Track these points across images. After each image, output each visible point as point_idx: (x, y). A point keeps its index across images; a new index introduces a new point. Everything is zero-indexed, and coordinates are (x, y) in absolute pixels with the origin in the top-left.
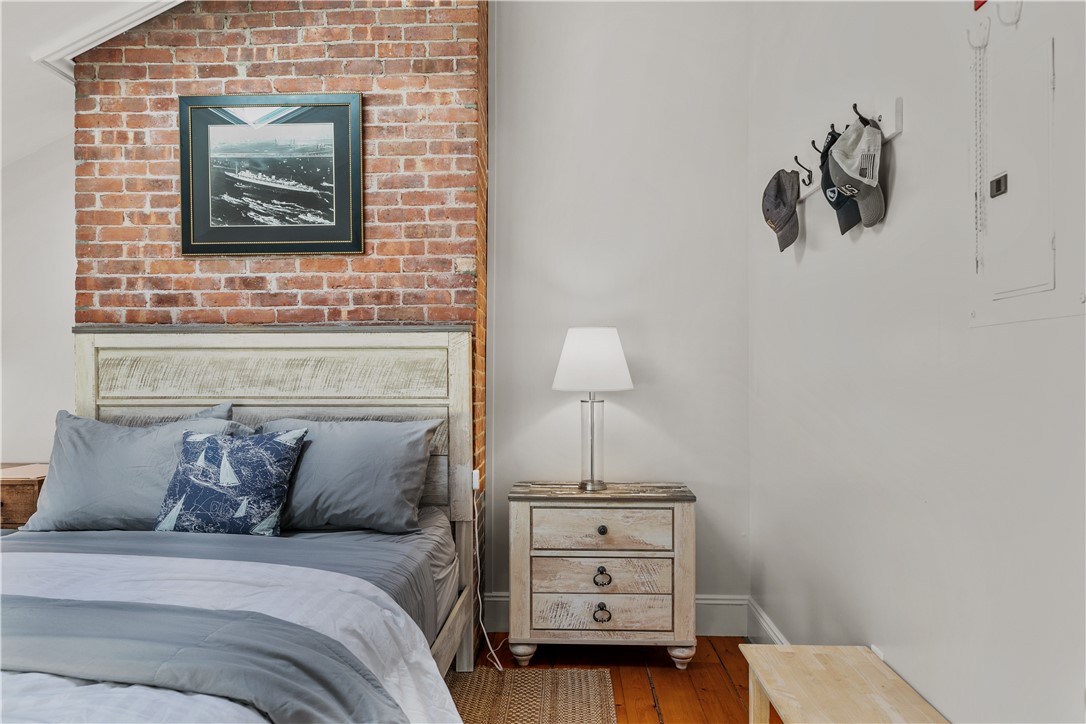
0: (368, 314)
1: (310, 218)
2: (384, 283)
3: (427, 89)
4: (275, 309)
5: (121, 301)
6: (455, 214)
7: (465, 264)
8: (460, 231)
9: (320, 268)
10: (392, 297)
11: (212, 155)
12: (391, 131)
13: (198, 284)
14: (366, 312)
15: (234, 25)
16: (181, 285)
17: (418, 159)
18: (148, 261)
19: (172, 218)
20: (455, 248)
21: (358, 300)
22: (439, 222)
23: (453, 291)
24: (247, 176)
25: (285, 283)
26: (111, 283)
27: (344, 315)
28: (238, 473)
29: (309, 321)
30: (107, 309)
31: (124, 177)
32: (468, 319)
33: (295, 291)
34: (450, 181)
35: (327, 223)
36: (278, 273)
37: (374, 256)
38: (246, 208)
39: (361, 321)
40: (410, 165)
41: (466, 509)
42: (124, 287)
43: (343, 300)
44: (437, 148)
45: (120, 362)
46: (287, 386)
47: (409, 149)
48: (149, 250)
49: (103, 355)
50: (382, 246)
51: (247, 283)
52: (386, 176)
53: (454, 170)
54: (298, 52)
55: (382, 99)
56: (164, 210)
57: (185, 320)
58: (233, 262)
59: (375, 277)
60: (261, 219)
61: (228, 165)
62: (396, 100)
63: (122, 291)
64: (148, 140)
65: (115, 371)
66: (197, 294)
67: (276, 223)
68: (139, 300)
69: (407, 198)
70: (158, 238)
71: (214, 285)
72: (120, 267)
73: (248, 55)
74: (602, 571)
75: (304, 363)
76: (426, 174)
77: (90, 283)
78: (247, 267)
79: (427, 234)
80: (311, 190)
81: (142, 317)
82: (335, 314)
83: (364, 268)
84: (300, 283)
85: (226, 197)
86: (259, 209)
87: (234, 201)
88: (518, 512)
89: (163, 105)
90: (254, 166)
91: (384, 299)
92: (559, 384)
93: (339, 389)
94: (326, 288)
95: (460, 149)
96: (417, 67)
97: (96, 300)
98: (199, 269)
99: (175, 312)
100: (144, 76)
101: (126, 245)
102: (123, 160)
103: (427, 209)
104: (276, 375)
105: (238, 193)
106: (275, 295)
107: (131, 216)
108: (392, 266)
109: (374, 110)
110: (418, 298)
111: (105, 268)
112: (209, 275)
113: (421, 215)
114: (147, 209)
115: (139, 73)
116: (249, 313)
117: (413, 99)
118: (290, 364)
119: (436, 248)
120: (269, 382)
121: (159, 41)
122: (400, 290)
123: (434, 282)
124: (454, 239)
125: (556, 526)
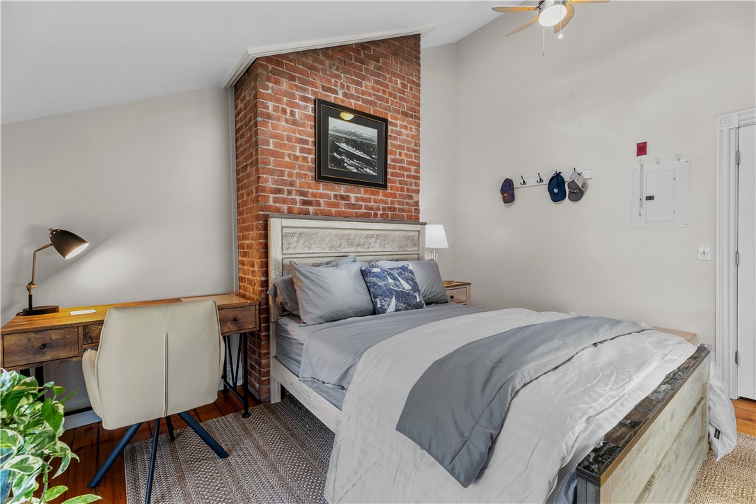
1: (368, 170)
2: (392, 203)
3: (405, 124)
4: (354, 211)
5: (284, 201)
6: (414, 177)
8: (416, 184)
9: (372, 194)
10: (395, 209)
11: (330, 132)
12: (394, 138)
13: (322, 196)
14: (387, 214)
15: (337, 69)
16: (314, 195)
17: (403, 152)
18: (298, 181)
19: (309, 160)
20: (413, 191)
21: (384, 209)
22: (409, 180)
23: (413, 208)
24: (343, 145)
25: (357, 199)
26: (279, 191)
27: (379, 215)
29: (366, 217)
30: (277, 205)
31: (285, 133)
33: (361, 203)
34: (413, 164)
35: (374, 174)
36: (356, 194)
37: (389, 191)
38: (343, 161)
40: (400, 154)
42: (285, 193)
43: (378, 209)
45: (293, 235)
46: (366, 246)
47: (400, 147)
48: (299, 175)
49: (285, 230)
50: (392, 187)
51: (343, 198)
52: (393, 157)
53: (413, 159)
54: (363, 93)
55: (392, 124)
56: (306, 155)
57: (316, 214)
58: (336, 187)
59: (389, 199)
60: (349, 167)
61: (338, 139)
62: (396, 125)
63: (285, 196)
64: (297, 116)
65: (290, 239)
66: (321, 200)
67: (355, 170)
68: (294, 202)
69: (399, 168)
70: (303, 170)
71: (329, 197)
72: (284, 182)
73: (342, 86)
75: (372, 236)
76: (406, 159)
77: (267, 190)
78: (342, 190)
79: (406, 184)
80: (368, 158)
81: (295, 211)
82: (376, 215)
83: (386, 195)
84: (363, 200)
85: (335, 154)
86: (348, 162)
87: (339, 157)
89: (305, 99)
90: (348, 142)
91: (392, 209)
93: (384, 248)
94: (372, 203)
95: (416, 151)
96: (402, 114)
97: (271, 199)
98: (322, 189)
99: (311, 209)
100: (295, 81)
101: (287, 171)
102: (284, 123)
103: (405, 173)
104: (362, 241)
105: (340, 153)
106: (354, 204)
107: (289, 155)
108: (394, 196)
109: (389, 127)
110: (403, 210)
111: (276, 182)
112: (326, 192)
113: (404, 176)
114: (298, 153)
115: (293, 78)
116: (344, 212)
118: (367, 237)
119: (408, 190)
120: (359, 245)
121: (303, 65)
122: (397, 206)
123: (408, 204)
124: (413, 187)
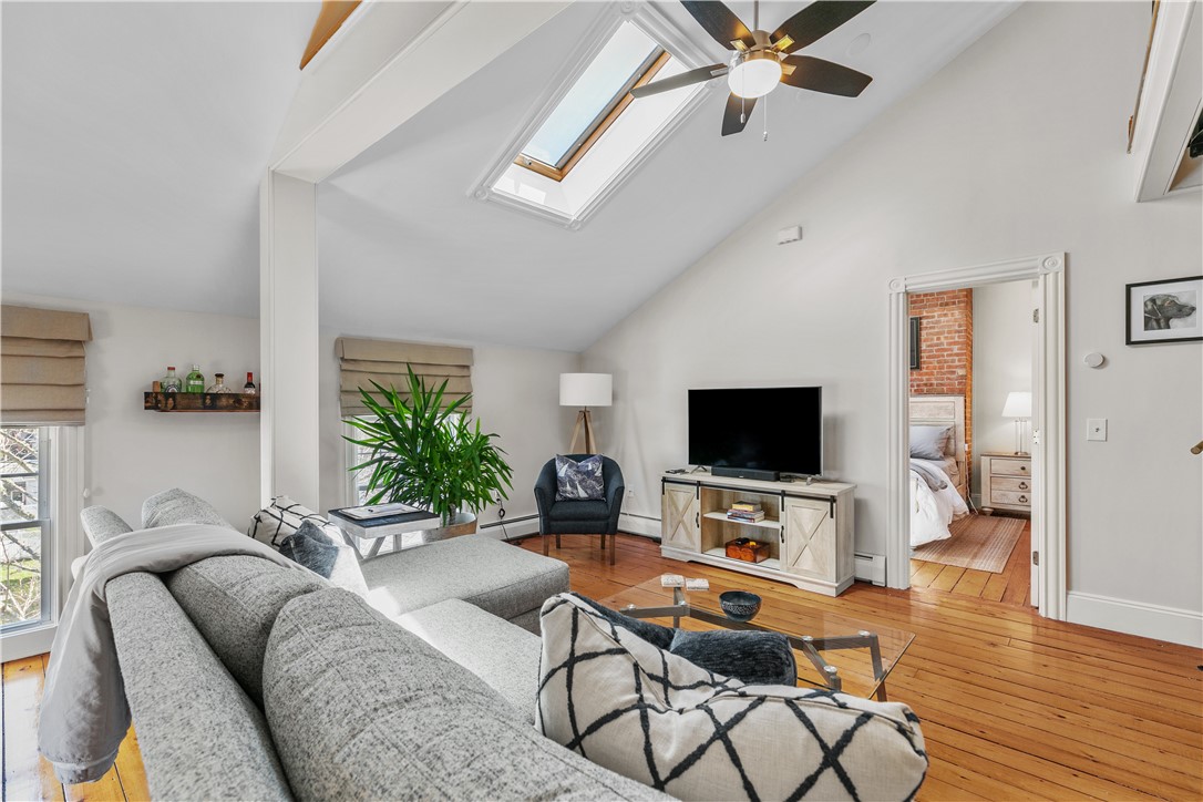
0: (922, 390)
2: (928, 380)
3: (945, 312)
6: (957, 355)
7: (961, 372)
8: (959, 361)
10: (931, 385)
12: (931, 328)
17: (942, 337)
20: (957, 367)
21: (918, 385)
22: (951, 358)
23: (956, 382)
32: (962, 392)
34: (955, 343)
37: (924, 371)
40: (938, 339)
41: (963, 457)
44: (949, 332)
47: (938, 333)
50: (927, 368)
52: (929, 343)
53: (957, 339)
55: (927, 317)
59: (924, 378)
62: (933, 317)
69: (937, 351)
74: (1023, 483)
76: (945, 342)
79: (945, 362)
83: (921, 375)
88: (985, 461)
92: (1005, 414)
95: (959, 332)
96: (941, 305)
103: (945, 354)
108: (932, 374)
109: (924, 321)
110: (942, 385)
113: (943, 356)
117: (940, 316)
119: (949, 367)
122: (935, 382)
123: (948, 379)
124: (957, 363)
125: (1000, 466)
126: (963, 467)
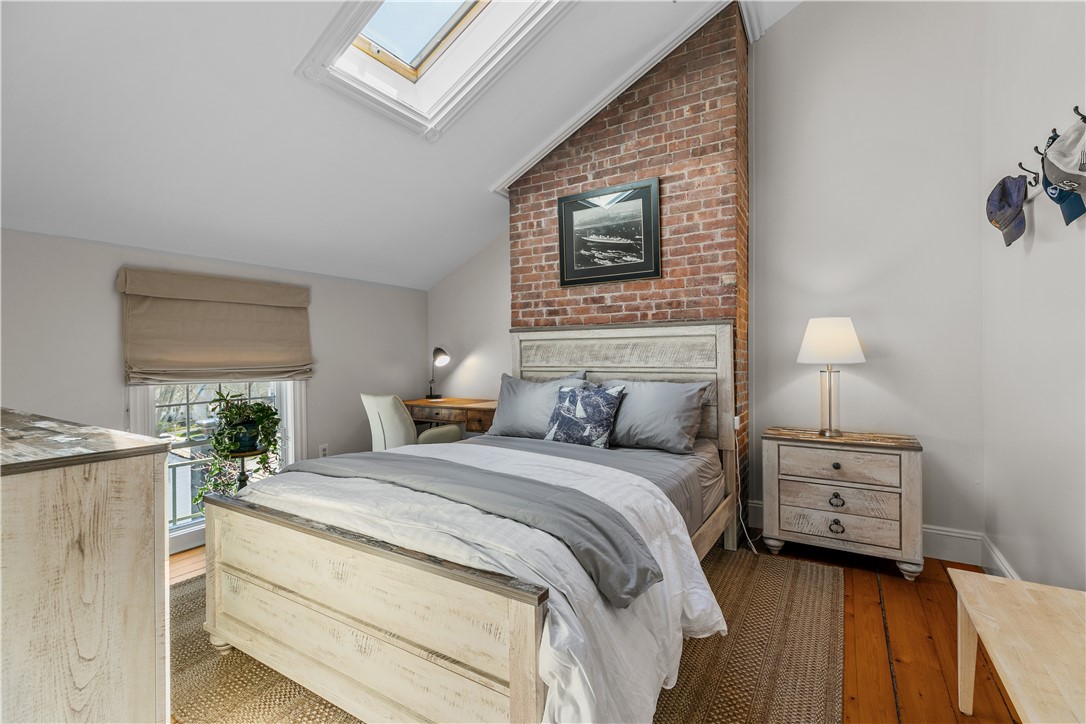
0: (664, 315)
1: (629, 258)
2: (674, 295)
3: (701, 166)
4: (610, 315)
5: (532, 314)
6: (721, 246)
7: (728, 279)
8: (725, 257)
9: (635, 289)
10: (679, 304)
11: (575, 228)
12: (678, 198)
13: (569, 303)
14: (663, 314)
15: (585, 152)
16: (561, 303)
17: (696, 213)
18: (544, 292)
19: (555, 267)
20: (721, 269)
21: (658, 306)
22: (710, 253)
23: (720, 298)
24: (593, 238)
25: (615, 299)
26: (527, 305)
27: (650, 317)
28: (585, 410)
29: (629, 321)
30: (525, 319)
31: (532, 247)
32: (729, 317)
33: (621, 303)
34: (717, 224)
35: (639, 261)
36: (611, 294)
37: (668, 279)
38: (593, 257)
39: (661, 320)
40: (690, 218)
41: (731, 442)
42: (533, 307)
43: (649, 307)
44: (708, 204)
45: (531, 347)
46: (617, 360)
47: (690, 208)
48: (545, 286)
49: (524, 344)
50: (673, 271)
51: (594, 300)
52: (674, 227)
53: (720, 217)
54: (621, 159)
55: (672, 179)
56: (551, 262)
57: (562, 323)
58: (587, 289)
59: (668, 292)
60: (601, 262)
61: (584, 233)
62: (681, 177)
63: (532, 309)
64: (543, 225)
65: (529, 353)
66: (568, 308)
67: (609, 264)
68: (540, 313)
69: (689, 240)
70: (549, 279)
71: (577, 302)
72: (531, 296)
73: (593, 167)
74: (836, 496)
75: (626, 346)
76: (701, 222)
77: (517, 306)
78: (594, 291)
79: (702, 262)
80: (629, 241)
81: (542, 323)
82: (644, 316)
83: (662, 287)
84: (623, 298)
85: (583, 252)
86: (600, 256)
87: (587, 253)
88: (769, 448)
89: (550, 204)
90: (597, 232)
91: (674, 305)
92: (801, 359)
93: (647, 362)
94: (639, 301)
95: (723, 202)
96: (694, 154)
97: (520, 314)
98: (569, 294)
99: (557, 319)
100: (540, 190)
101: (533, 283)
102: (532, 238)
103: (701, 245)
104: (611, 353)
105: (588, 249)
106: (610, 306)
107: (536, 267)
108: (680, 284)
109: (667, 186)
110: (696, 303)
111: (524, 297)
112: (574, 297)
113: (698, 249)
114: (544, 263)
115: (538, 189)
116: (595, 318)
117: (692, 175)
118: (618, 347)
119: (708, 270)
120: (606, 358)
121: (548, 169)
122: (684, 299)
123: (707, 292)
124: (721, 263)
125: (796, 460)
126: (733, 462)
